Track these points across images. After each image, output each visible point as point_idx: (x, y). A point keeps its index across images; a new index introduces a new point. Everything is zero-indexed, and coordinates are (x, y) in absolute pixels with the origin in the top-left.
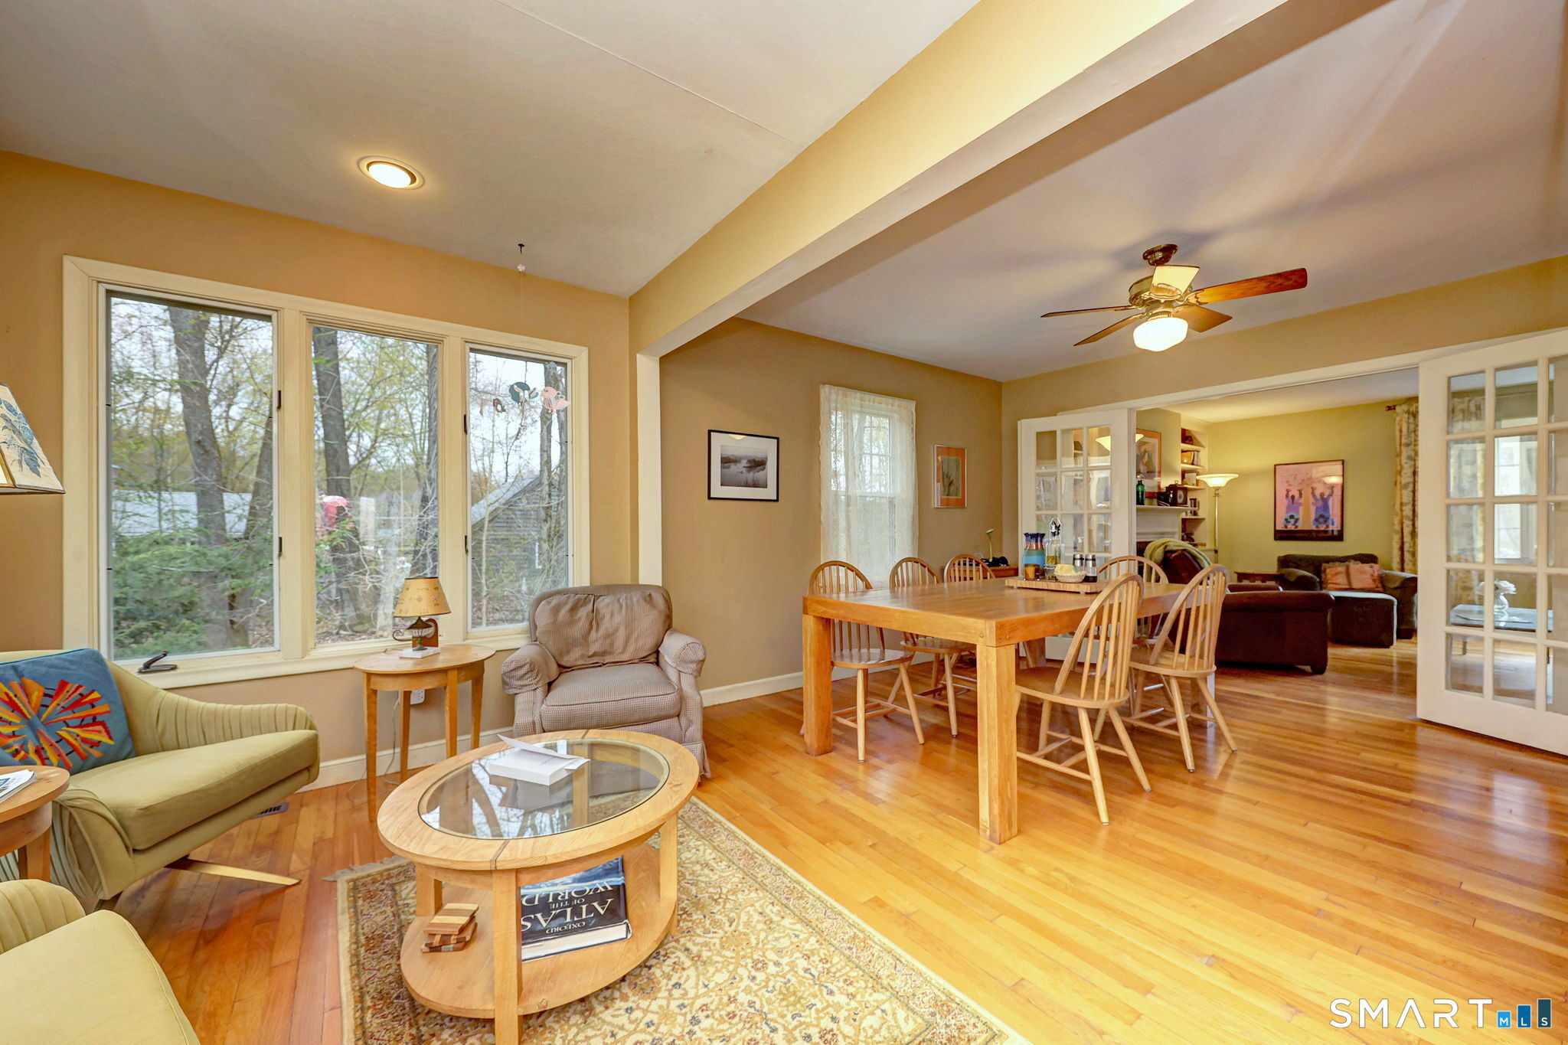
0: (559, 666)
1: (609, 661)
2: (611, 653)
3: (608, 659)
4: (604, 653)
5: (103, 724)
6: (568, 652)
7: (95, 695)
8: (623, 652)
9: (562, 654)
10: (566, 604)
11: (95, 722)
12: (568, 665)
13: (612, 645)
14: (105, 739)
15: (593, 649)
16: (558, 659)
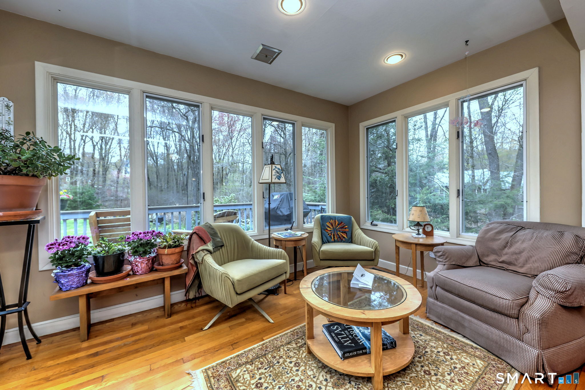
0: (480, 261)
1: (510, 269)
2: (514, 265)
3: (511, 268)
4: (510, 263)
5: (346, 233)
6: (488, 256)
7: (347, 226)
8: (522, 267)
9: (483, 255)
10: (496, 229)
11: (345, 233)
12: (485, 262)
13: (517, 260)
14: (346, 237)
15: (504, 258)
16: (480, 257)
